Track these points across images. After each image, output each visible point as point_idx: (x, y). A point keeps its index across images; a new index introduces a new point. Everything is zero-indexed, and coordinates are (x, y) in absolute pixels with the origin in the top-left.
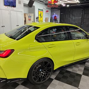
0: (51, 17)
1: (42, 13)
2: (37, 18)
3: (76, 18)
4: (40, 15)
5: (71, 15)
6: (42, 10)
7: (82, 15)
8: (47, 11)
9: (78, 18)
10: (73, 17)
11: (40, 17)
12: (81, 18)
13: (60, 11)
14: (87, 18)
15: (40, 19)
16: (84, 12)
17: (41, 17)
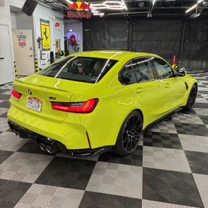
0: (65, 38)
1: (47, 28)
2: (39, 41)
3: (117, 39)
4: (45, 33)
5: (106, 34)
6: (48, 22)
7: (129, 33)
8: (57, 25)
9: (120, 40)
10: (111, 37)
11: (44, 37)
12: (126, 39)
13: (81, 23)
14: (139, 39)
15: (44, 42)
16: (131, 28)
17: (47, 38)
